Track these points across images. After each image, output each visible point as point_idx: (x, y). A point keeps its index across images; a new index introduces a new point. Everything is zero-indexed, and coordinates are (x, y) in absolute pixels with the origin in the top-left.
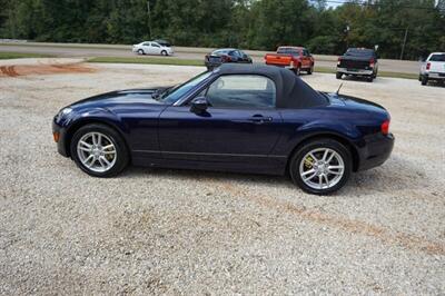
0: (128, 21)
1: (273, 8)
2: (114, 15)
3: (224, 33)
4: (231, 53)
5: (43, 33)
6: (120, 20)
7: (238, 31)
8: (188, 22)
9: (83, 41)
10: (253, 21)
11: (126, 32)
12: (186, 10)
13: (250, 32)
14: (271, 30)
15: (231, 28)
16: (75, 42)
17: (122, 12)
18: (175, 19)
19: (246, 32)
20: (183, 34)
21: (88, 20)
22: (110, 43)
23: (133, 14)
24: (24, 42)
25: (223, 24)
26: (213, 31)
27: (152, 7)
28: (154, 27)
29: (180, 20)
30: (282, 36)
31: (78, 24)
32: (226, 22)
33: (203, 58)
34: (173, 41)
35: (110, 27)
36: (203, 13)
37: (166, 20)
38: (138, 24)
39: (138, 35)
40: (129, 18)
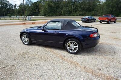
1: (109, 4)
2: (64, 9)
3: (93, 12)
4: (89, 17)
5: (47, 14)
7: (98, 11)
8: (83, 9)
9: (56, 16)
10: (103, 8)
11: (67, 13)
12: (82, 6)
13: (101, 11)
14: (108, 10)
15: (95, 10)
16: (54, 16)
17: (66, 8)
18: (79, 9)
20: (81, 13)
21: (57, 11)
22: (62, 16)
23: (68, 9)
24: (43, 17)
25: (93, 10)
26: (90, 12)
27: (73, 7)
28: (74, 11)
29: (81, 9)
30: (112, 12)
31: (55, 12)
34: (78, 15)
35: (62, 12)
36: (87, 7)
37: (77, 10)
38: (70, 11)
39: (69, 14)
40: (67, 10)
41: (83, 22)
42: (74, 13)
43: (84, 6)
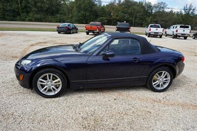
0: (8, 9)
3: (58, 15)
4: (69, 25)
6: (4, 9)
7: (65, 15)
8: (40, 10)
10: (72, 10)
11: (8, 15)
12: (39, 4)
13: (70, 15)
14: (80, 14)
15: (61, 13)
17: (5, 4)
18: (34, 9)
19: (68, 15)
20: (38, 16)
23: (11, 6)
25: (57, 11)
26: (53, 15)
27: (21, 3)
28: (22, 13)
29: (36, 9)
32: (59, 11)
33: (56, 28)
36: (47, 6)
37: (29, 9)
38: (14, 11)
39: (14, 16)
40: (9, 8)
41: (59, 33)
42: (23, 15)
43: (42, 5)
